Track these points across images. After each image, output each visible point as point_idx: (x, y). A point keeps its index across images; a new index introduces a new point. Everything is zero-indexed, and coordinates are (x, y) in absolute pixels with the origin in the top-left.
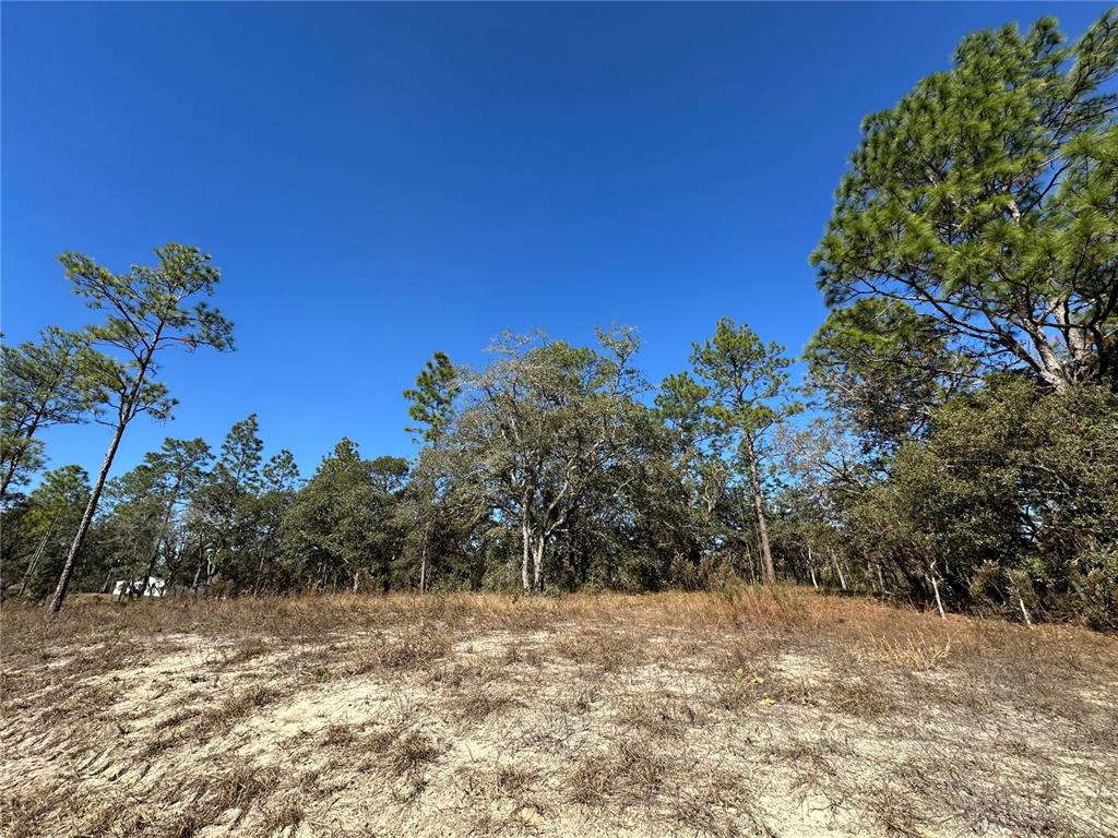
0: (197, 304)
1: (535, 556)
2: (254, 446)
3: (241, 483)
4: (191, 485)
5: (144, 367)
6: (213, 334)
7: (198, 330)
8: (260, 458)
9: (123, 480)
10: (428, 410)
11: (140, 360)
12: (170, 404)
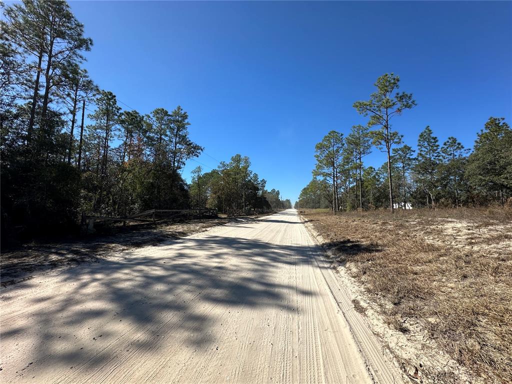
0: (395, 95)
2: (433, 141)
3: (432, 159)
4: (409, 165)
5: (387, 128)
6: (405, 103)
7: (399, 105)
8: (438, 146)
9: (382, 168)
11: (385, 126)
12: (400, 137)
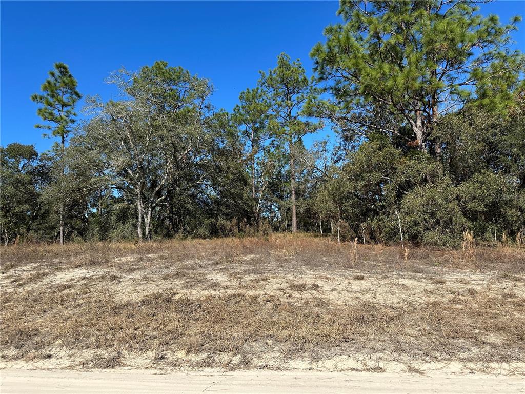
1: (146, 219)
10: (55, 112)
